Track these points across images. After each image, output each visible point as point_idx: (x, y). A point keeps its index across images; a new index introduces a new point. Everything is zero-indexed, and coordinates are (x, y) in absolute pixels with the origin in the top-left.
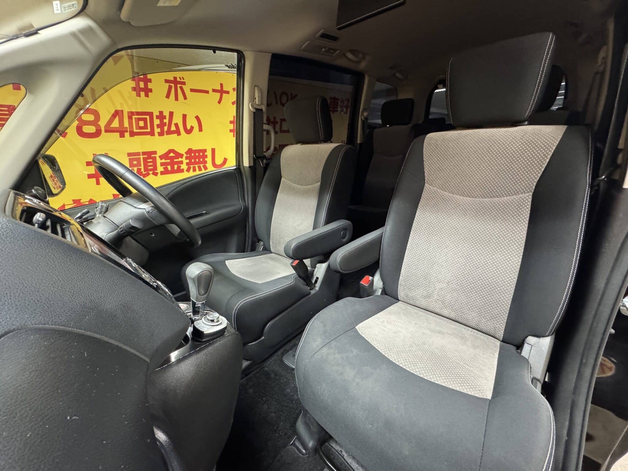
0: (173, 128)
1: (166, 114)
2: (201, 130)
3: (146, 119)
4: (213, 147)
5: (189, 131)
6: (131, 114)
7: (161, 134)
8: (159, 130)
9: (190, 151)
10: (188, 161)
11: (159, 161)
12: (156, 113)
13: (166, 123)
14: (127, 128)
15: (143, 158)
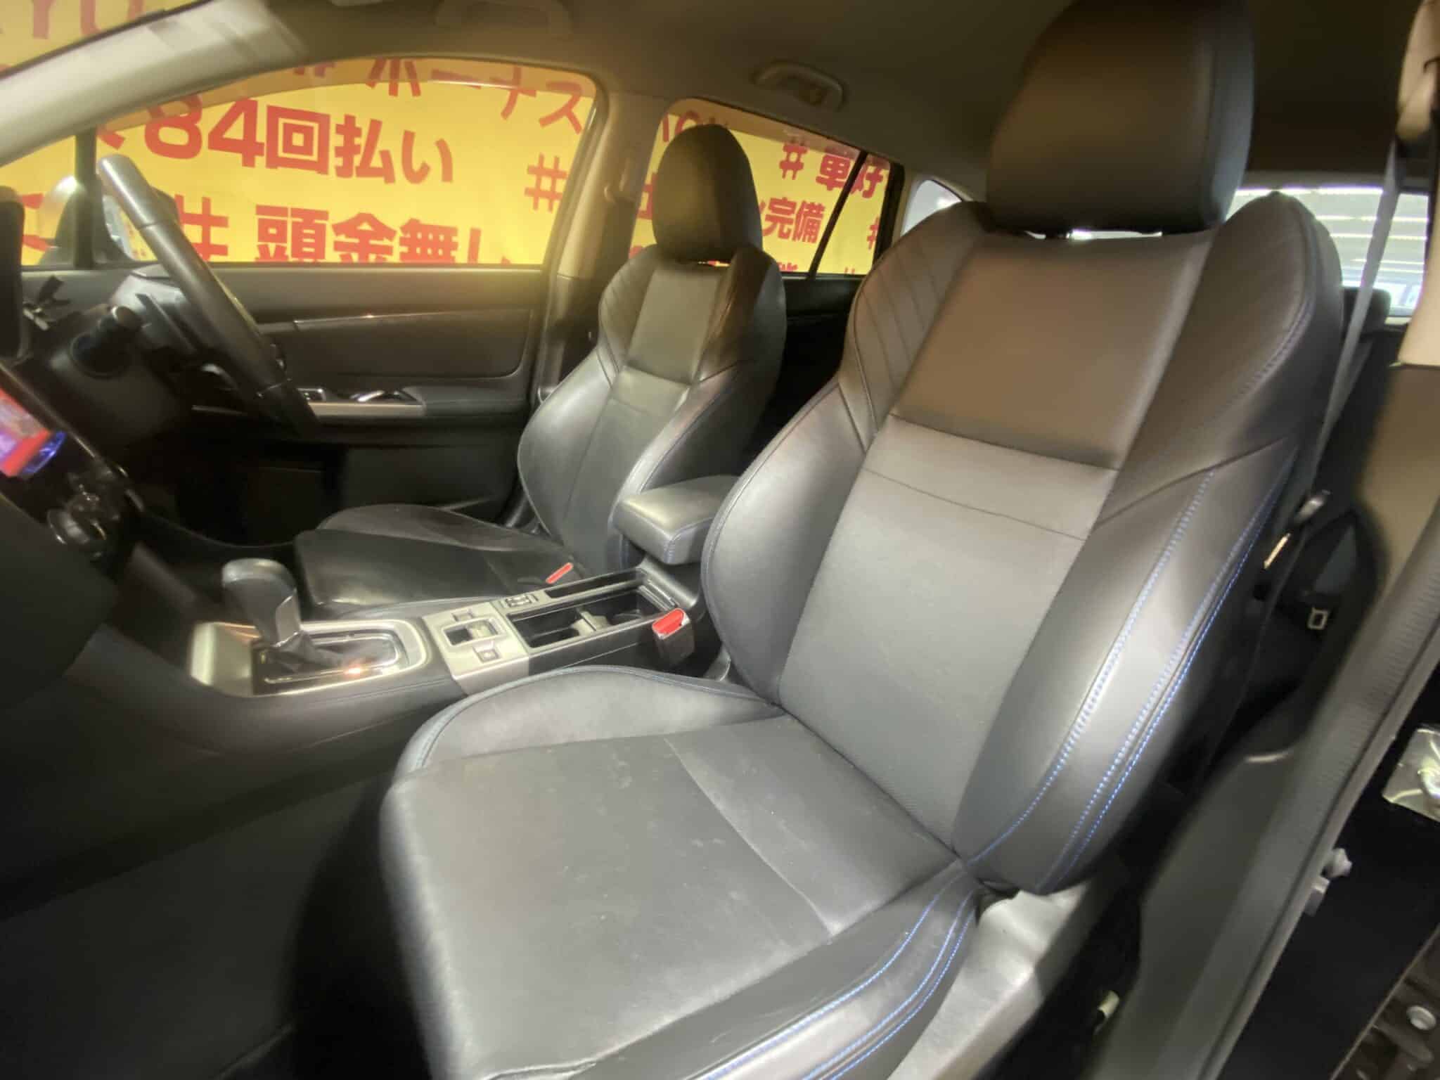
0: (376, 162)
1: (363, 124)
2: (447, 175)
3: (312, 128)
4: (477, 226)
5: (417, 176)
6: (274, 113)
7: (344, 172)
8: (340, 162)
9: (412, 226)
10: (405, 249)
11: (331, 237)
12: (337, 119)
13: (359, 146)
14: (261, 145)
15: (295, 225)
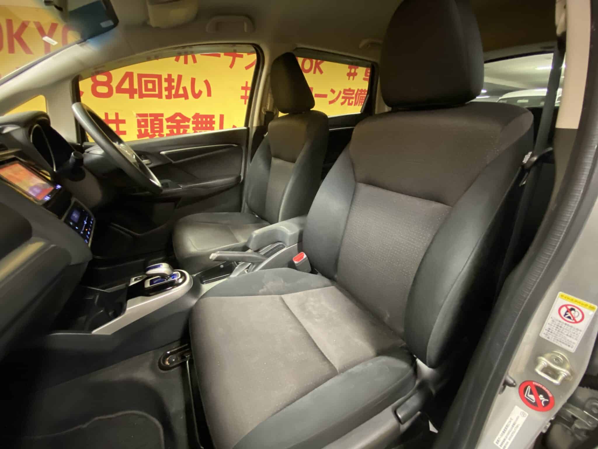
0: (181, 92)
1: (175, 77)
2: (209, 94)
3: (155, 81)
4: (222, 113)
5: (197, 96)
6: (140, 76)
7: (168, 97)
8: (167, 93)
9: (197, 116)
10: (194, 126)
11: (165, 124)
12: (165, 76)
13: (174, 86)
14: (136, 89)
15: (151, 120)
